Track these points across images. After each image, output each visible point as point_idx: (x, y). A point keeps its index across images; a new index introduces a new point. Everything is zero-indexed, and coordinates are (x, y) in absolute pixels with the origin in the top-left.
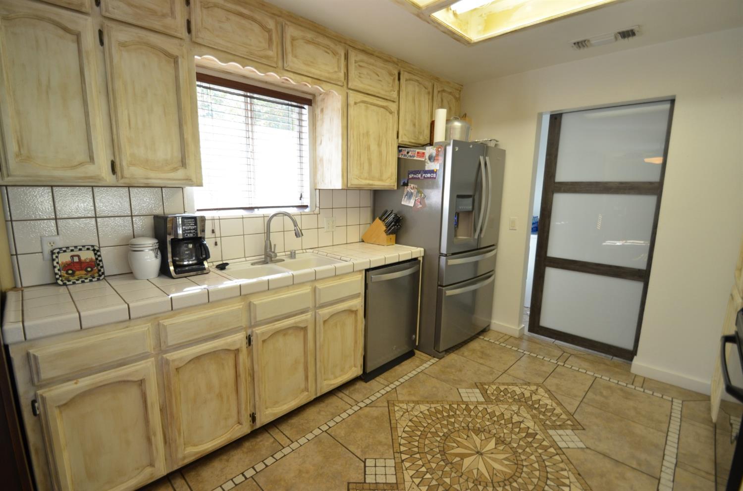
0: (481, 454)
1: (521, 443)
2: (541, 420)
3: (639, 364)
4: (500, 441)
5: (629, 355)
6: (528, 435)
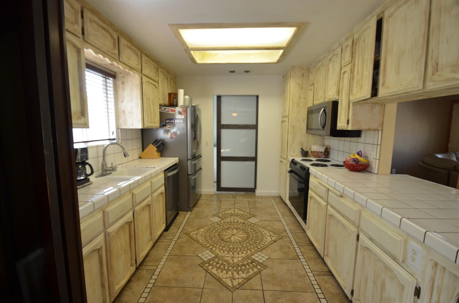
0: (234, 235)
1: (243, 227)
2: (243, 218)
3: (258, 192)
4: (237, 229)
6: (243, 224)
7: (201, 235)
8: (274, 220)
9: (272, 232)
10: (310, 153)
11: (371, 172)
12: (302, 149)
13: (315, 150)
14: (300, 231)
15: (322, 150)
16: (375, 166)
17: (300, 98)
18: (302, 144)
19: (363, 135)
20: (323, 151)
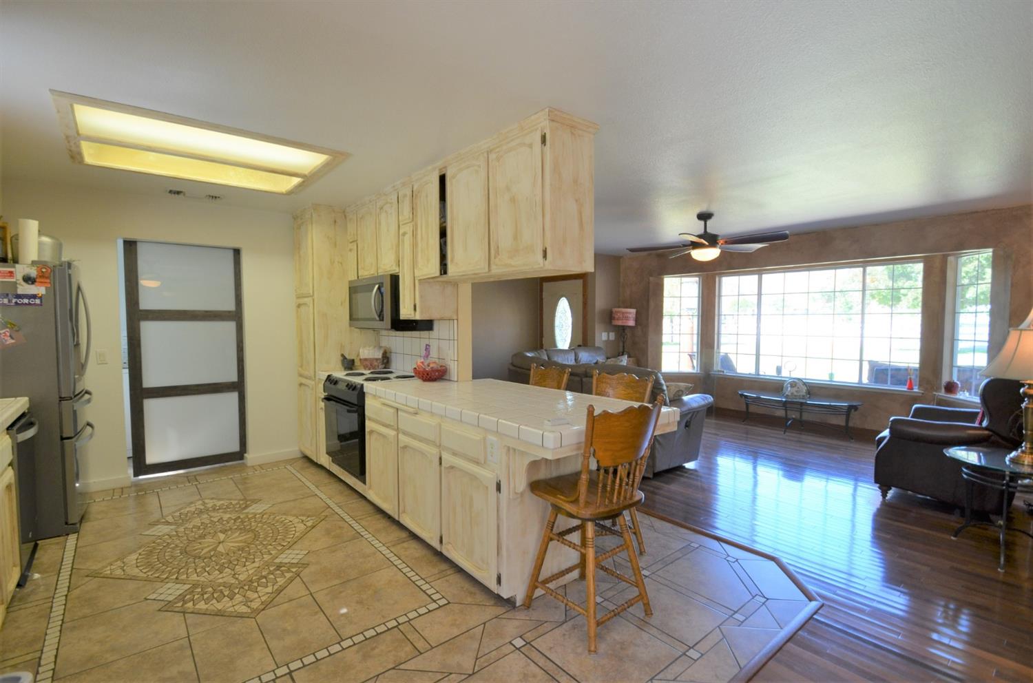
0: (223, 542)
1: (238, 524)
2: (232, 511)
3: (251, 457)
4: (224, 531)
5: (240, 455)
6: (235, 520)
7: (135, 566)
8: (302, 497)
9: (303, 515)
10: (357, 363)
11: (450, 380)
12: (343, 355)
13: (366, 357)
14: (354, 501)
15: (379, 355)
16: (453, 368)
17: (332, 262)
18: (342, 347)
19: (436, 326)
20: (380, 357)
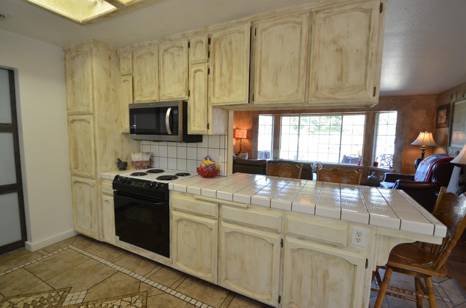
5: (22, 243)
10: (130, 164)
12: (119, 160)
13: (137, 160)
16: (224, 169)
17: (108, 89)
18: (116, 153)
20: (149, 160)
